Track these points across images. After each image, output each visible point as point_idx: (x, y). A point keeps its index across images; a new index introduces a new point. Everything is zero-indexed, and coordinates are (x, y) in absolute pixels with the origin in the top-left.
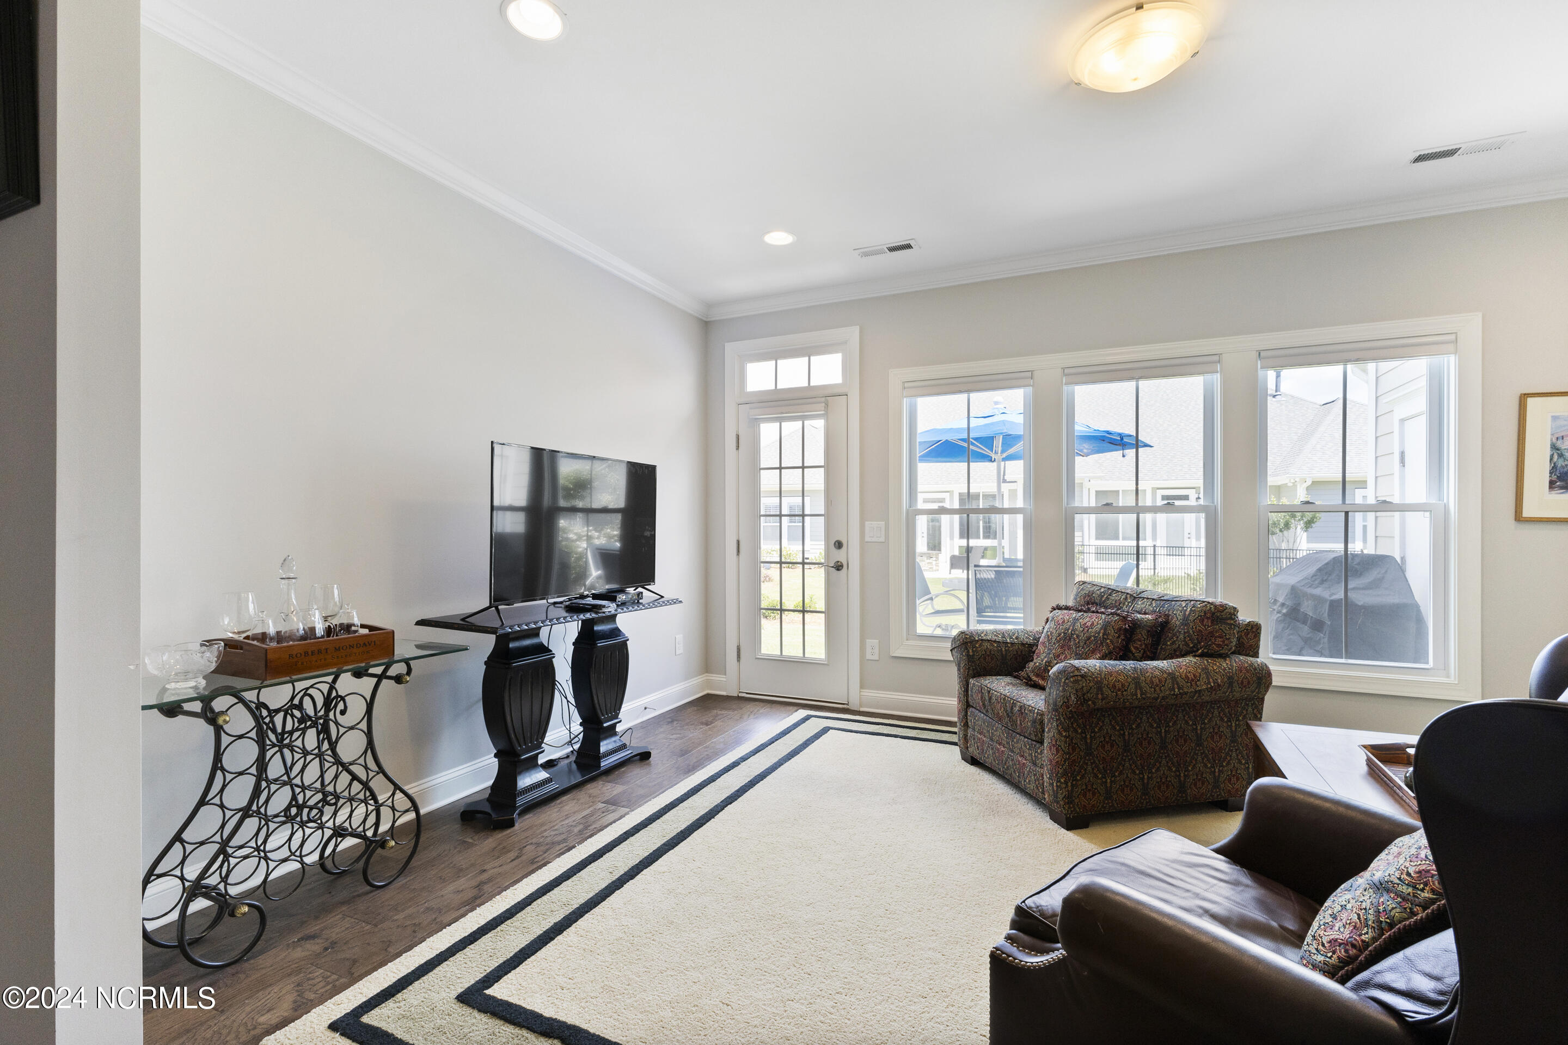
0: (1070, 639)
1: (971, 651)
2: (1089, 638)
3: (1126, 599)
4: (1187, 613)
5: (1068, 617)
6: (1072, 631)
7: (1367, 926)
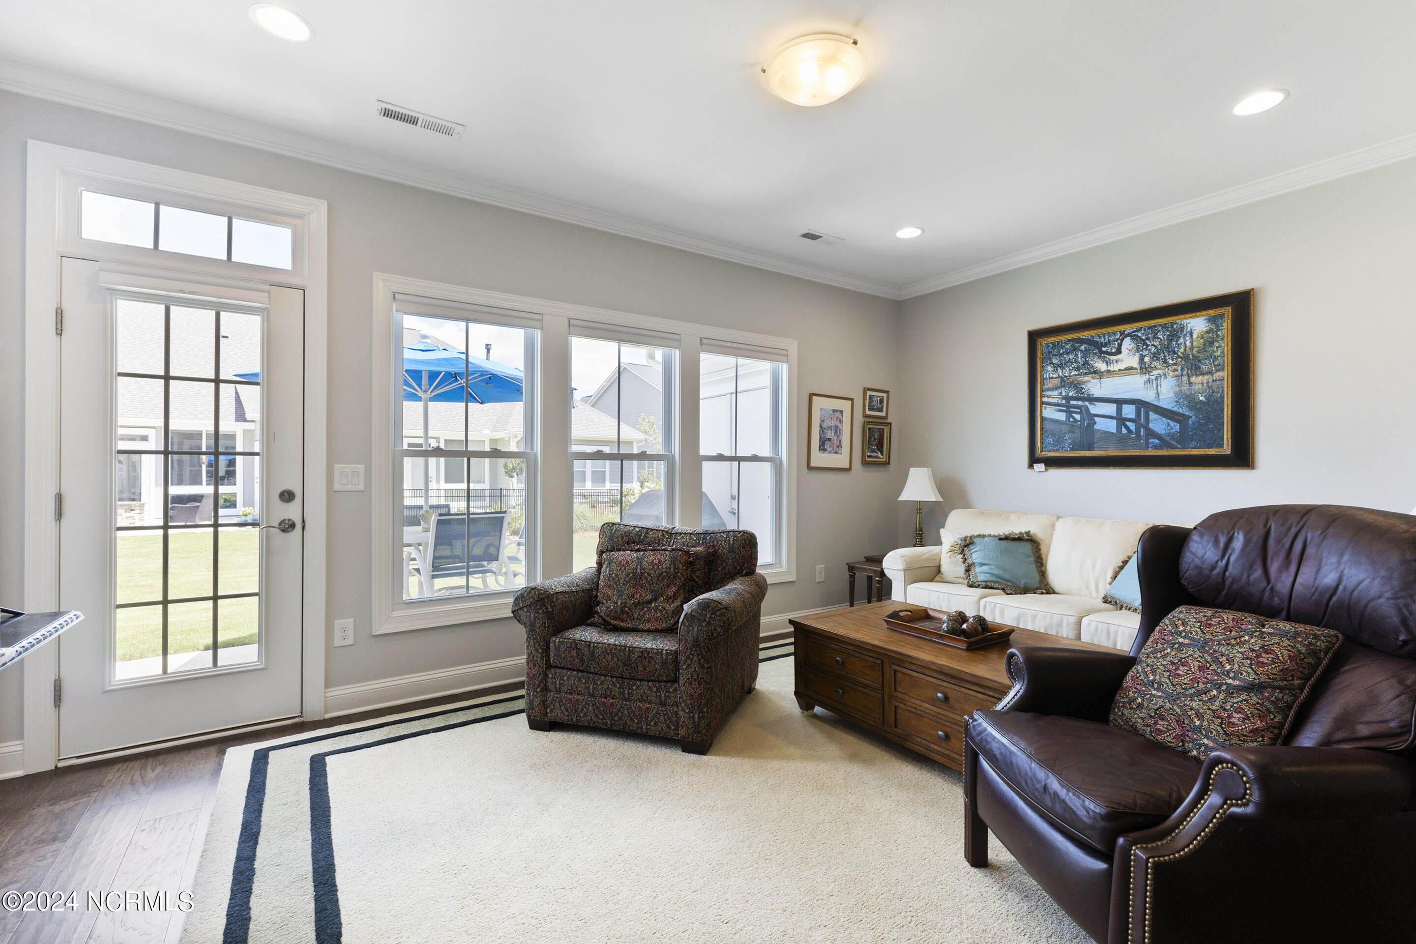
0: (641, 578)
1: (549, 607)
2: (661, 574)
3: (663, 535)
4: (731, 542)
5: (630, 558)
6: (641, 570)
7: (1271, 712)
